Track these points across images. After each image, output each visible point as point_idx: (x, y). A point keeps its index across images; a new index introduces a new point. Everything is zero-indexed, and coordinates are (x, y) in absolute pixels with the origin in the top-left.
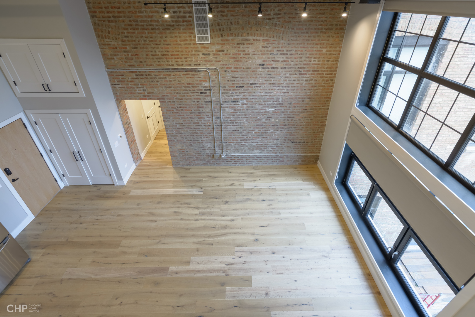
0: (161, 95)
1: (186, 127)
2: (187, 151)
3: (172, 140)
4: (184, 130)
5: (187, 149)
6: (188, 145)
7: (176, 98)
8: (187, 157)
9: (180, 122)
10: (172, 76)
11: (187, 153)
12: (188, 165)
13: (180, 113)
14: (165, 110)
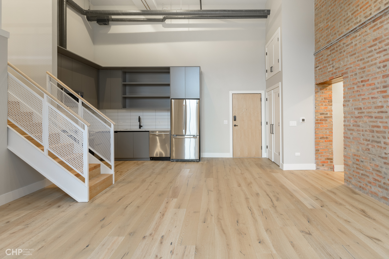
0: (346, 68)
1: (365, 114)
2: (362, 160)
3: (347, 136)
4: (362, 121)
5: (363, 157)
6: (365, 149)
7: (359, 67)
8: (361, 172)
9: (359, 107)
10: (359, 36)
11: (361, 164)
12: (361, 189)
13: (361, 91)
14: (347, 90)
